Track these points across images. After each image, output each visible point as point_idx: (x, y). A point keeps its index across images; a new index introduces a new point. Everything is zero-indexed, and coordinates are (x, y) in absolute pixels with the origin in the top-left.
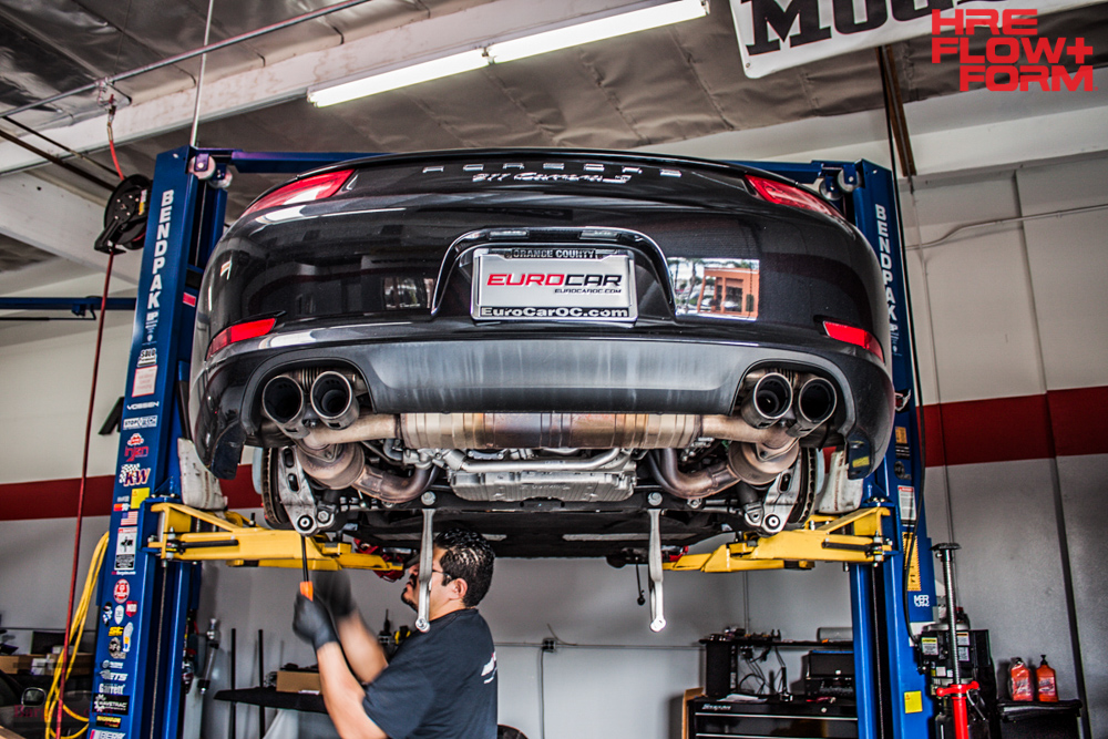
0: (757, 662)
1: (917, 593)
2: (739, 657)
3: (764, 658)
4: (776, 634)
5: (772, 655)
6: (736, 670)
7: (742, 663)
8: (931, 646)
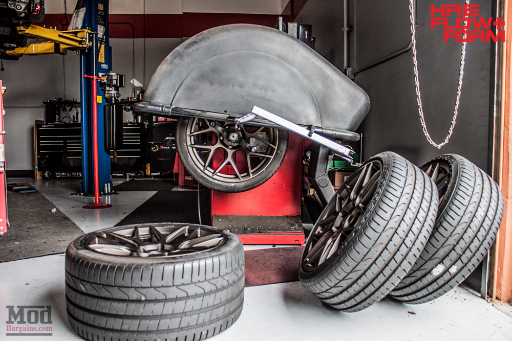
0: (68, 112)
1: (103, 64)
2: (61, 110)
3: (70, 110)
4: (75, 100)
5: (74, 109)
6: (59, 114)
7: (62, 112)
8: (105, 80)
